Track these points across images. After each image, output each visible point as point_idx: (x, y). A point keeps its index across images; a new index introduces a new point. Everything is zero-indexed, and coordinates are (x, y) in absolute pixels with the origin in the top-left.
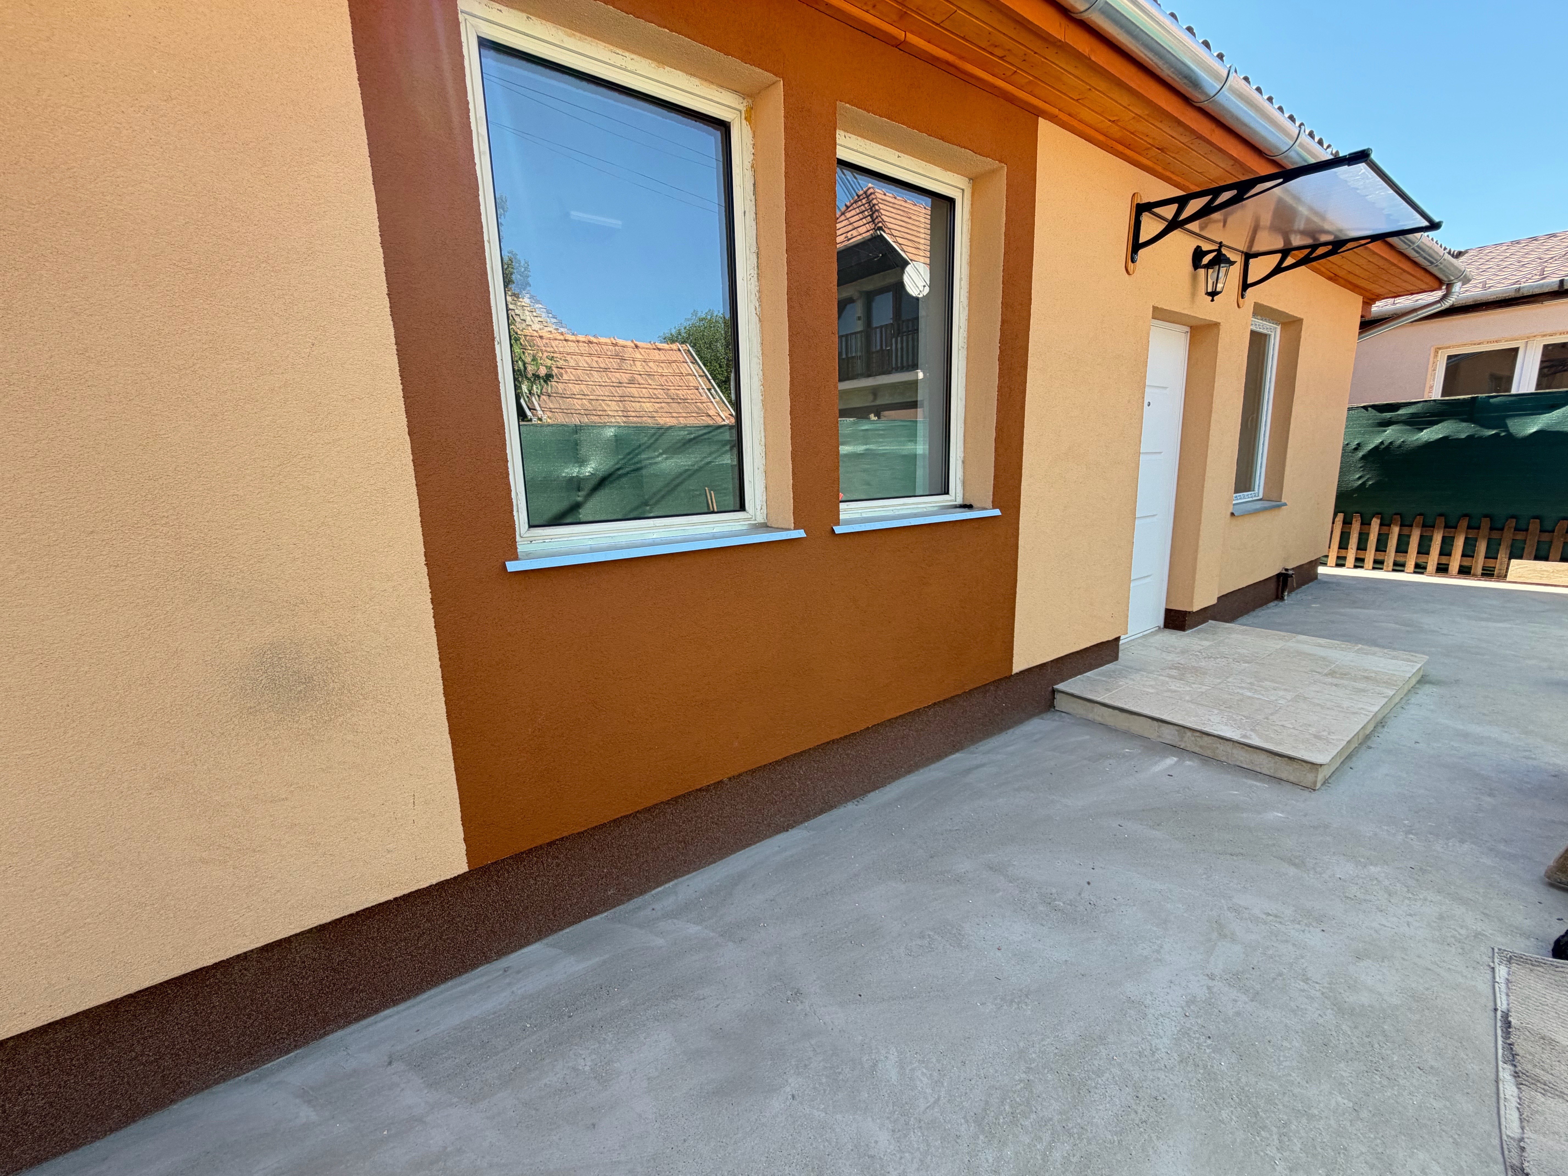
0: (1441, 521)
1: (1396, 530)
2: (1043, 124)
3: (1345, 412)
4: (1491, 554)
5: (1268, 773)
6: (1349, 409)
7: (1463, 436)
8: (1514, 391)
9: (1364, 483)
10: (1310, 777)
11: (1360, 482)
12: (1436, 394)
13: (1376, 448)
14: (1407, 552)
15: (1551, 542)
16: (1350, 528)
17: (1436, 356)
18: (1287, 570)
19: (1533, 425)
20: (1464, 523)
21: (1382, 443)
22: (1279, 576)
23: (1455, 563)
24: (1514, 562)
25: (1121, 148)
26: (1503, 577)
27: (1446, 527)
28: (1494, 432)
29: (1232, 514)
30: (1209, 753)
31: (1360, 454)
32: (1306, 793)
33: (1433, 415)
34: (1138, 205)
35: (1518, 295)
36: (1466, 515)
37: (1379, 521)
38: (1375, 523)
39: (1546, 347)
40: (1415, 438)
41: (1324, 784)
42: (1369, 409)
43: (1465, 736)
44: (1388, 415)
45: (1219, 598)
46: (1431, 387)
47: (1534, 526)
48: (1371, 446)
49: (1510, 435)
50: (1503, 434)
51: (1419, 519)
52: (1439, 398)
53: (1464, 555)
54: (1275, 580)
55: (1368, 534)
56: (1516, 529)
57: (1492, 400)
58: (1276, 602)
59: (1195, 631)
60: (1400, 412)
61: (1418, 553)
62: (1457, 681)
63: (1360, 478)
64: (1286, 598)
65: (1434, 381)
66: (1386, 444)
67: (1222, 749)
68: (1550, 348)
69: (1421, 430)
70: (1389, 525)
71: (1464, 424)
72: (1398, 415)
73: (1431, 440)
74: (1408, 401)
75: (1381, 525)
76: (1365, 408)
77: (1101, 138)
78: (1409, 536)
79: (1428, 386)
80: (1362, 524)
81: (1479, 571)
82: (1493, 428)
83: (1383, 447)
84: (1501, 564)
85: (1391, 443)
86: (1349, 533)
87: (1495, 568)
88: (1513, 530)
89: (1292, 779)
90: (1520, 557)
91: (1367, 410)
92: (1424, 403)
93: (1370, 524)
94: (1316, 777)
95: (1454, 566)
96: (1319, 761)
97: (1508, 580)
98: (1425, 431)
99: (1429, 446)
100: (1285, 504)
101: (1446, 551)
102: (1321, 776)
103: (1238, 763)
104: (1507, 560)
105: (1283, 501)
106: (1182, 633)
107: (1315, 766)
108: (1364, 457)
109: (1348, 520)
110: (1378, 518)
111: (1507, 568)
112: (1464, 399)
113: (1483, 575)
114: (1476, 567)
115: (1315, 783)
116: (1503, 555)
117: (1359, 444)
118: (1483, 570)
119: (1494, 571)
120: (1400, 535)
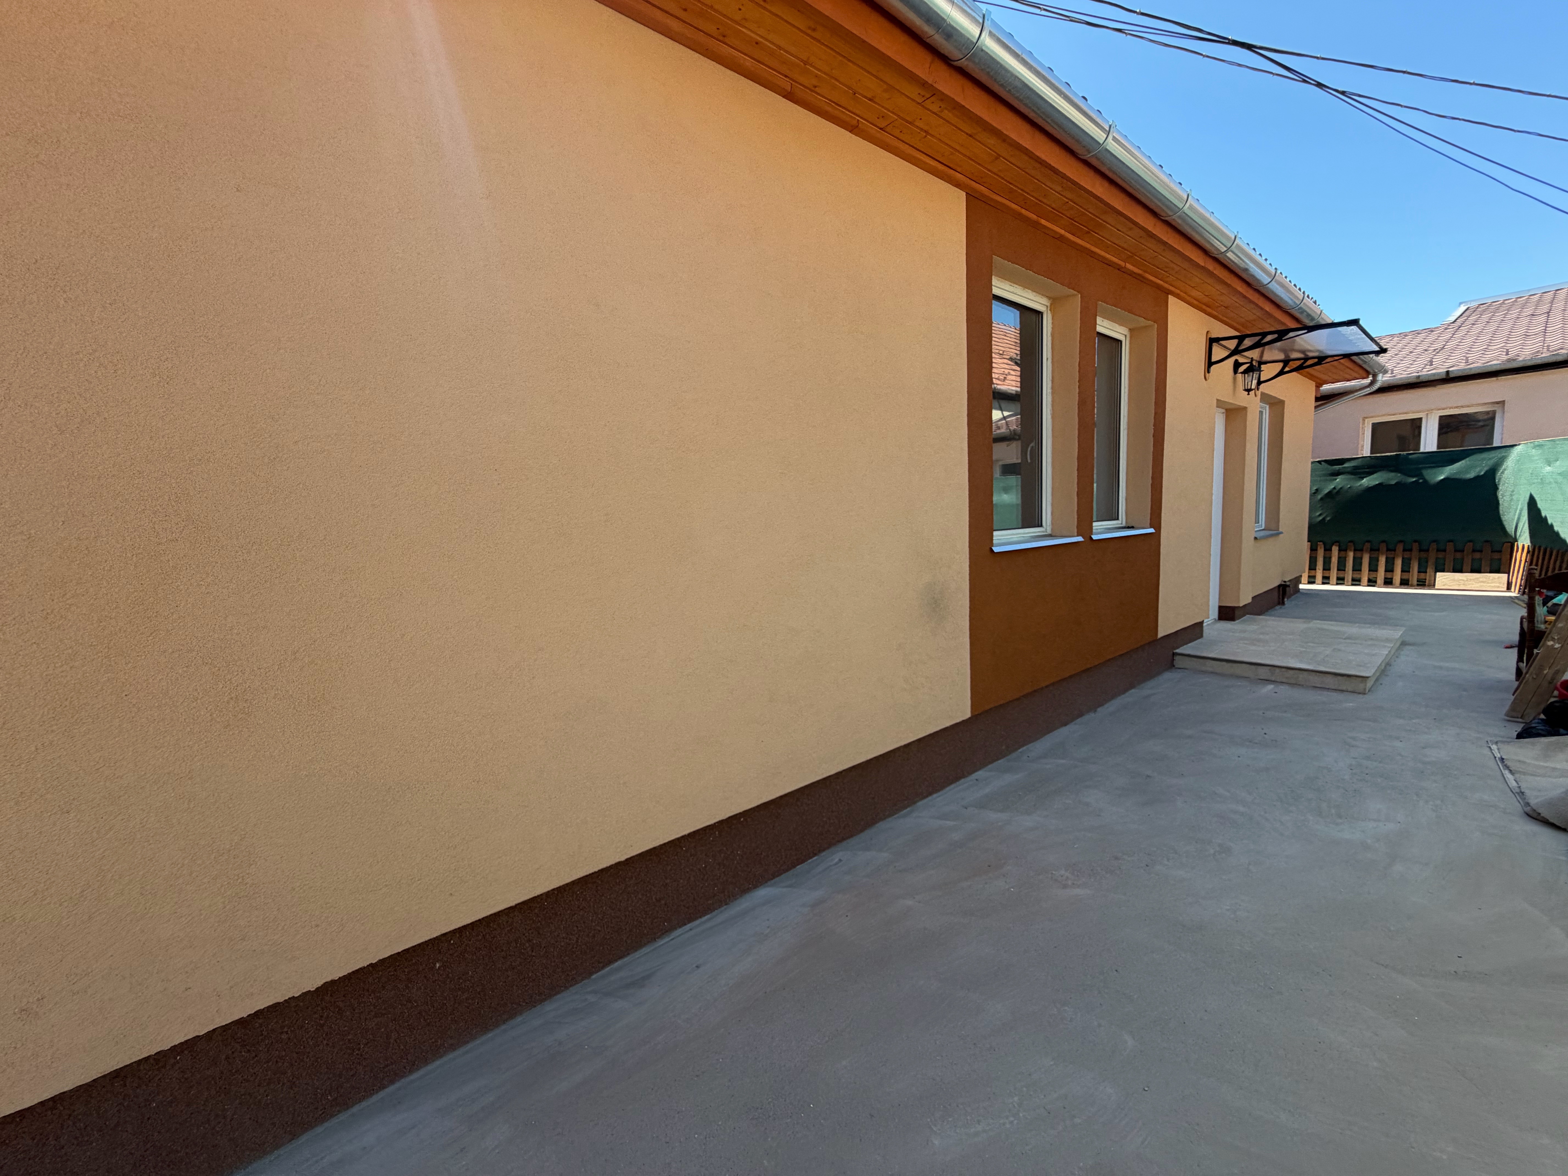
0: (1383, 547)
1: (1351, 555)
2: (1171, 299)
3: (1310, 465)
4: (1422, 570)
5: (1333, 688)
6: (1312, 463)
7: (1393, 482)
8: (1422, 450)
9: (1324, 519)
10: (1361, 686)
11: (1321, 518)
12: (1366, 452)
13: (1330, 492)
14: (1361, 571)
15: (1463, 559)
16: (1317, 553)
17: (1364, 423)
18: (1285, 582)
19: (1442, 474)
20: (1400, 547)
21: (1334, 488)
22: (1279, 586)
23: (1397, 577)
24: (1438, 574)
25: (1204, 307)
26: (1432, 586)
27: (1388, 550)
28: (1414, 480)
29: (1256, 538)
30: (1293, 681)
31: (1319, 497)
32: (1361, 696)
33: (1369, 467)
34: (1210, 338)
35: (1418, 381)
36: (1401, 541)
37: (1337, 548)
38: (1335, 550)
39: (1441, 417)
40: (1359, 484)
41: (1369, 691)
42: (1322, 463)
43: (1441, 668)
44: (1337, 467)
45: (1253, 598)
46: (1363, 446)
47: (1450, 547)
48: (1326, 491)
49: (1425, 481)
50: (1421, 481)
51: (1368, 545)
52: (1369, 455)
53: (1403, 571)
54: (1277, 590)
55: (1330, 558)
56: (1438, 550)
57: (1410, 457)
58: (1279, 607)
59: (1242, 621)
60: (1346, 465)
61: (1369, 571)
62: (1424, 643)
63: (1320, 515)
64: (1286, 603)
65: (1364, 442)
66: (1337, 489)
67: (1302, 676)
68: (1444, 418)
69: (1363, 478)
70: (1346, 550)
71: (1393, 474)
72: (1344, 467)
73: (1370, 486)
74: (1350, 457)
75: (1340, 550)
76: (1319, 462)
77: (1195, 302)
78: (1361, 558)
79: (1360, 446)
80: (1325, 550)
81: (1415, 582)
82: (1413, 477)
83: (1335, 491)
84: (1430, 577)
85: (1341, 488)
86: (1316, 558)
87: (1426, 579)
88: (1435, 550)
89: (1350, 689)
90: (1443, 571)
91: (1321, 464)
92: (1363, 459)
93: (1331, 550)
94: (1366, 685)
95: (1397, 579)
96: (1367, 675)
97: (1436, 587)
98: (1365, 479)
99: (1370, 490)
100: (1282, 533)
101: (1389, 569)
102: (1370, 684)
103: (1314, 685)
104: (1433, 574)
105: (1281, 530)
106: (1233, 622)
107: (1364, 678)
108: (1322, 499)
109: (1314, 548)
110: (1336, 545)
111: (1435, 580)
112: (1391, 455)
113: (1418, 585)
114: (1412, 580)
115: (1365, 689)
116: (1430, 571)
117: (1317, 490)
118: (1418, 581)
119: (1425, 582)
120: (1354, 558)
